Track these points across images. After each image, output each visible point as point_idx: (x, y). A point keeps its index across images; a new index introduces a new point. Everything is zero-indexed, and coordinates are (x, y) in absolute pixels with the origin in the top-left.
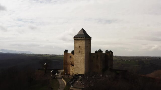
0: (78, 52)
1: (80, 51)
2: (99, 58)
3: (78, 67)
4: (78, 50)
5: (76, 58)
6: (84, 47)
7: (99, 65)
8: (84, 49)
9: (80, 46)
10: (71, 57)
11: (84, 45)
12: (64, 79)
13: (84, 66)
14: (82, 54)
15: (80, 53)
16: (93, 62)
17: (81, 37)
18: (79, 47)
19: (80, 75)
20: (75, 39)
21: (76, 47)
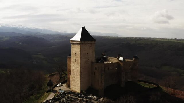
0: (74, 60)
1: (77, 60)
4: (75, 58)
5: (73, 68)
8: (80, 57)
9: (76, 52)
13: (79, 80)
14: (78, 64)
15: (76, 63)
16: (95, 75)
18: (76, 54)
20: (72, 43)
21: (73, 54)
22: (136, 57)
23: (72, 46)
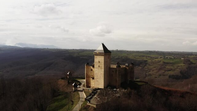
0: (98, 66)
1: (100, 66)
2: (117, 72)
3: (97, 81)
4: (98, 65)
5: (96, 72)
6: (103, 62)
7: (118, 79)
8: (104, 64)
9: (100, 61)
10: (92, 70)
11: (103, 61)
12: (85, 92)
13: (103, 80)
14: (101, 68)
15: (100, 68)
16: (112, 76)
17: (101, 53)
19: (99, 89)
20: (95, 55)
21: (96, 62)
22: (132, 64)
23: (95, 57)
